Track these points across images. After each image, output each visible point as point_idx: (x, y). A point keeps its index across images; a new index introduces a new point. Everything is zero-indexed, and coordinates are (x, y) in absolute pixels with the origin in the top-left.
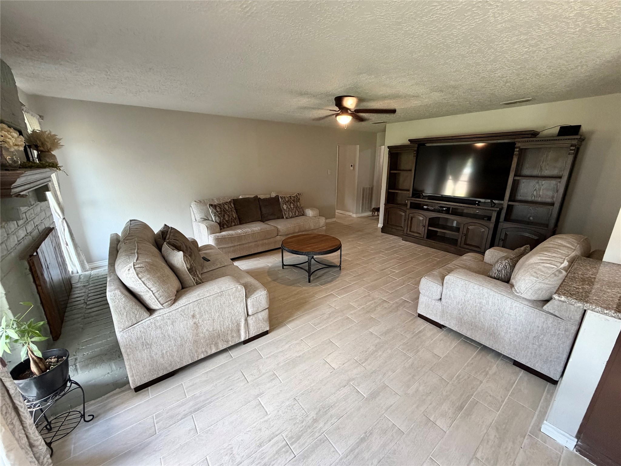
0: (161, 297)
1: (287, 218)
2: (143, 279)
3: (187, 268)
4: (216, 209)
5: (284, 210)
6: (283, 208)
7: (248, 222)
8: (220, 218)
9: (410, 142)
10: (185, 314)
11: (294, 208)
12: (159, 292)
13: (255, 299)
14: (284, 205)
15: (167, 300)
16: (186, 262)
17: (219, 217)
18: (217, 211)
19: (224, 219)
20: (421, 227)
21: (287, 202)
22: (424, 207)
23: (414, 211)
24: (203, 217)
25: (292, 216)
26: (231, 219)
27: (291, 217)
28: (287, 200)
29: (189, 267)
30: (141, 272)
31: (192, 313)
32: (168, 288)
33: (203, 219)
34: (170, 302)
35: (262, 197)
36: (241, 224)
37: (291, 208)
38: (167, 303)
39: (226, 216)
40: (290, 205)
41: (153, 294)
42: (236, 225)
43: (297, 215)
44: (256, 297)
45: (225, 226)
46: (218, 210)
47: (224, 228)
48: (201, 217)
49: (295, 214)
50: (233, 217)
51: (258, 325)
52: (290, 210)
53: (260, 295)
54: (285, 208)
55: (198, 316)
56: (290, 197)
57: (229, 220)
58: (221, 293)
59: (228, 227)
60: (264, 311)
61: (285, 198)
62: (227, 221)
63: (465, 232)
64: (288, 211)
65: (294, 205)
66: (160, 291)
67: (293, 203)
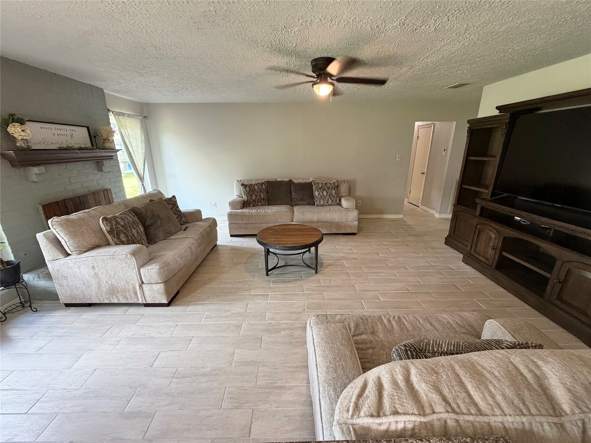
0: (71, 246)
1: (317, 205)
2: (57, 230)
3: (107, 230)
4: (245, 188)
5: (316, 196)
6: (315, 195)
7: (275, 204)
8: (248, 197)
9: (498, 111)
10: (87, 264)
11: (326, 195)
12: (69, 242)
13: (147, 270)
14: (316, 191)
15: (76, 250)
16: (106, 226)
17: (246, 195)
18: (246, 191)
19: (251, 198)
20: (490, 250)
21: (320, 189)
22: (516, 217)
23: (483, 221)
24: (238, 195)
25: (323, 204)
26: (258, 199)
27: (323, 206)
28: (320, 186)
29: (109, 230)
30: (55, 225)
31: (92, 265)
32: (79, 241)
33: (238, 196)
34: (78, 252)
35: (295, 181)
36: (269, 205)
37: (323, 195)
38: (75, 252)
39: (254, 196)
40: (322, 193)
41: (66, 242)
42: (263, 205)
43: (330, 203)
44: (148, 269)
45: (251, 205)
46: (248, 190)
47: (250, 206)
48: (237, 194)
49: (327, 202)
50: (261, 198)
51: (153, 295)
52: (322, 197)
53: (152, 269)
54: (317, 195)
55: (97, 269)
56: (326, 183)
57: (255, 200)
58: (113, 256)
59: (254, 206)
60: (160, 284)
61: (318, 184)
62: (253, 200)
63: (562, 278)
64: (320, 198)
65: (327, 193)
66: (71, 242)
67: (326, 191)
